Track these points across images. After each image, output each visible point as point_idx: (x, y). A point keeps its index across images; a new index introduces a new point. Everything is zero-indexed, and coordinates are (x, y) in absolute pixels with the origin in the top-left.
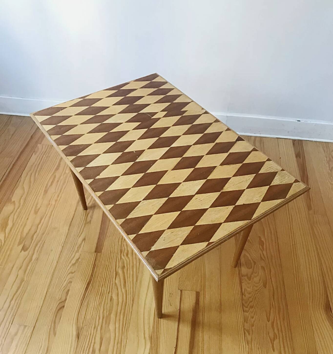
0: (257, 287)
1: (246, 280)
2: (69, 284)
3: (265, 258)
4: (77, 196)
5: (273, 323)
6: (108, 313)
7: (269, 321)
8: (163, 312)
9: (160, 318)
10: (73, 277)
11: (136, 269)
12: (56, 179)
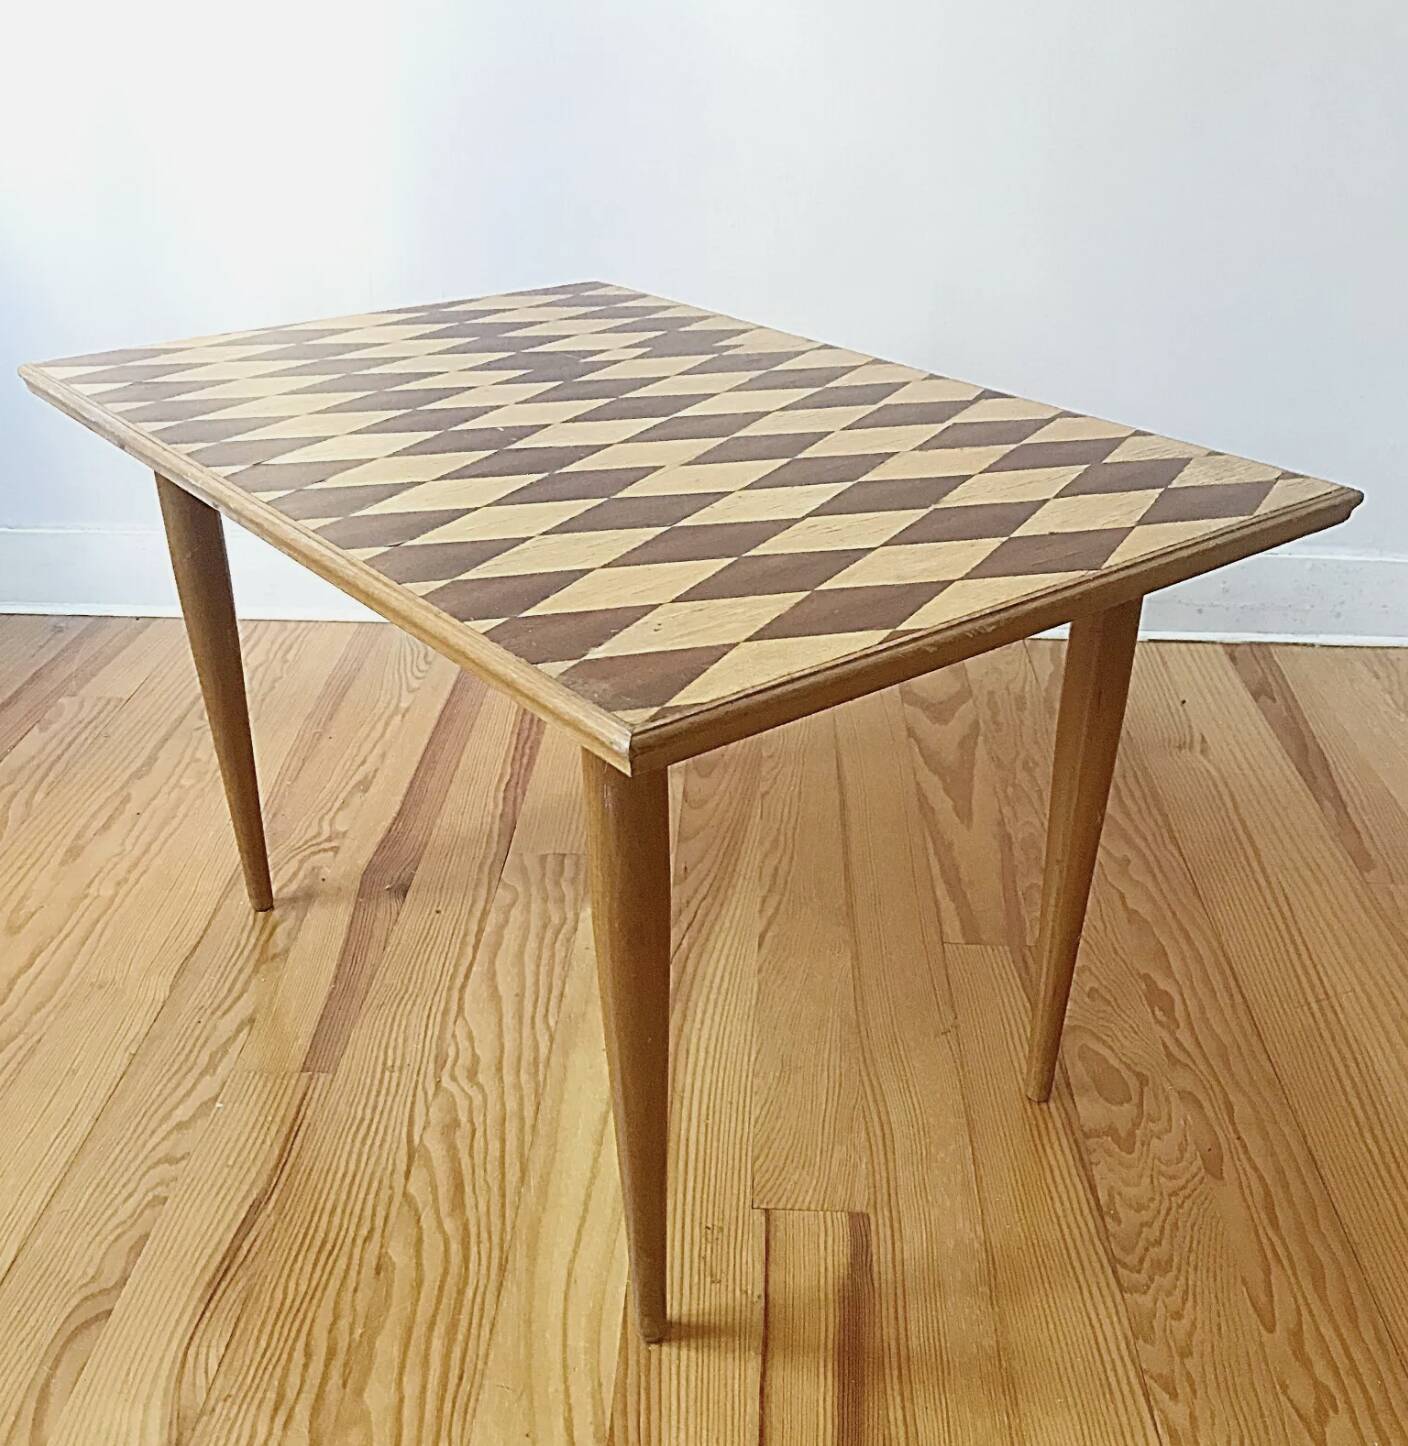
0: (1172, 1178)
1: (1109, 1153)
2: (147, 1212)
3: (1189, 1055)
4: (232, 855)
5: (1296, 1335)
6: (359, 1331)
7: (1271, 1330)
8: (673, 1310)
9: (659, 1342)
10: (176, 1179)
11: (522, 1129)
12: (131, 808)
